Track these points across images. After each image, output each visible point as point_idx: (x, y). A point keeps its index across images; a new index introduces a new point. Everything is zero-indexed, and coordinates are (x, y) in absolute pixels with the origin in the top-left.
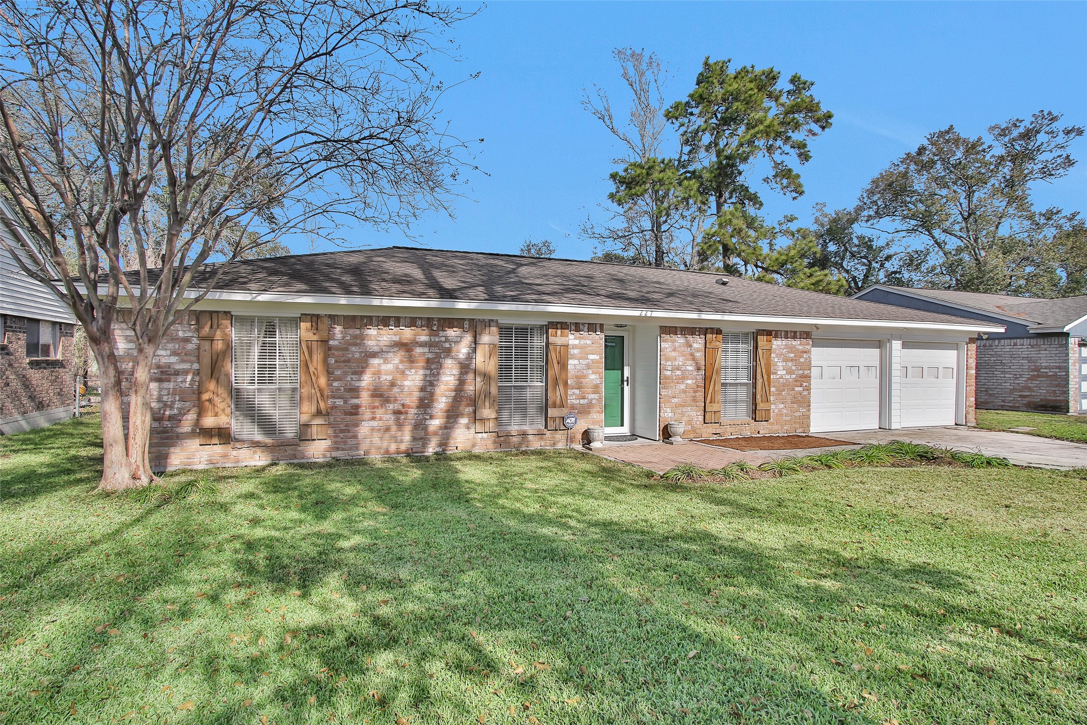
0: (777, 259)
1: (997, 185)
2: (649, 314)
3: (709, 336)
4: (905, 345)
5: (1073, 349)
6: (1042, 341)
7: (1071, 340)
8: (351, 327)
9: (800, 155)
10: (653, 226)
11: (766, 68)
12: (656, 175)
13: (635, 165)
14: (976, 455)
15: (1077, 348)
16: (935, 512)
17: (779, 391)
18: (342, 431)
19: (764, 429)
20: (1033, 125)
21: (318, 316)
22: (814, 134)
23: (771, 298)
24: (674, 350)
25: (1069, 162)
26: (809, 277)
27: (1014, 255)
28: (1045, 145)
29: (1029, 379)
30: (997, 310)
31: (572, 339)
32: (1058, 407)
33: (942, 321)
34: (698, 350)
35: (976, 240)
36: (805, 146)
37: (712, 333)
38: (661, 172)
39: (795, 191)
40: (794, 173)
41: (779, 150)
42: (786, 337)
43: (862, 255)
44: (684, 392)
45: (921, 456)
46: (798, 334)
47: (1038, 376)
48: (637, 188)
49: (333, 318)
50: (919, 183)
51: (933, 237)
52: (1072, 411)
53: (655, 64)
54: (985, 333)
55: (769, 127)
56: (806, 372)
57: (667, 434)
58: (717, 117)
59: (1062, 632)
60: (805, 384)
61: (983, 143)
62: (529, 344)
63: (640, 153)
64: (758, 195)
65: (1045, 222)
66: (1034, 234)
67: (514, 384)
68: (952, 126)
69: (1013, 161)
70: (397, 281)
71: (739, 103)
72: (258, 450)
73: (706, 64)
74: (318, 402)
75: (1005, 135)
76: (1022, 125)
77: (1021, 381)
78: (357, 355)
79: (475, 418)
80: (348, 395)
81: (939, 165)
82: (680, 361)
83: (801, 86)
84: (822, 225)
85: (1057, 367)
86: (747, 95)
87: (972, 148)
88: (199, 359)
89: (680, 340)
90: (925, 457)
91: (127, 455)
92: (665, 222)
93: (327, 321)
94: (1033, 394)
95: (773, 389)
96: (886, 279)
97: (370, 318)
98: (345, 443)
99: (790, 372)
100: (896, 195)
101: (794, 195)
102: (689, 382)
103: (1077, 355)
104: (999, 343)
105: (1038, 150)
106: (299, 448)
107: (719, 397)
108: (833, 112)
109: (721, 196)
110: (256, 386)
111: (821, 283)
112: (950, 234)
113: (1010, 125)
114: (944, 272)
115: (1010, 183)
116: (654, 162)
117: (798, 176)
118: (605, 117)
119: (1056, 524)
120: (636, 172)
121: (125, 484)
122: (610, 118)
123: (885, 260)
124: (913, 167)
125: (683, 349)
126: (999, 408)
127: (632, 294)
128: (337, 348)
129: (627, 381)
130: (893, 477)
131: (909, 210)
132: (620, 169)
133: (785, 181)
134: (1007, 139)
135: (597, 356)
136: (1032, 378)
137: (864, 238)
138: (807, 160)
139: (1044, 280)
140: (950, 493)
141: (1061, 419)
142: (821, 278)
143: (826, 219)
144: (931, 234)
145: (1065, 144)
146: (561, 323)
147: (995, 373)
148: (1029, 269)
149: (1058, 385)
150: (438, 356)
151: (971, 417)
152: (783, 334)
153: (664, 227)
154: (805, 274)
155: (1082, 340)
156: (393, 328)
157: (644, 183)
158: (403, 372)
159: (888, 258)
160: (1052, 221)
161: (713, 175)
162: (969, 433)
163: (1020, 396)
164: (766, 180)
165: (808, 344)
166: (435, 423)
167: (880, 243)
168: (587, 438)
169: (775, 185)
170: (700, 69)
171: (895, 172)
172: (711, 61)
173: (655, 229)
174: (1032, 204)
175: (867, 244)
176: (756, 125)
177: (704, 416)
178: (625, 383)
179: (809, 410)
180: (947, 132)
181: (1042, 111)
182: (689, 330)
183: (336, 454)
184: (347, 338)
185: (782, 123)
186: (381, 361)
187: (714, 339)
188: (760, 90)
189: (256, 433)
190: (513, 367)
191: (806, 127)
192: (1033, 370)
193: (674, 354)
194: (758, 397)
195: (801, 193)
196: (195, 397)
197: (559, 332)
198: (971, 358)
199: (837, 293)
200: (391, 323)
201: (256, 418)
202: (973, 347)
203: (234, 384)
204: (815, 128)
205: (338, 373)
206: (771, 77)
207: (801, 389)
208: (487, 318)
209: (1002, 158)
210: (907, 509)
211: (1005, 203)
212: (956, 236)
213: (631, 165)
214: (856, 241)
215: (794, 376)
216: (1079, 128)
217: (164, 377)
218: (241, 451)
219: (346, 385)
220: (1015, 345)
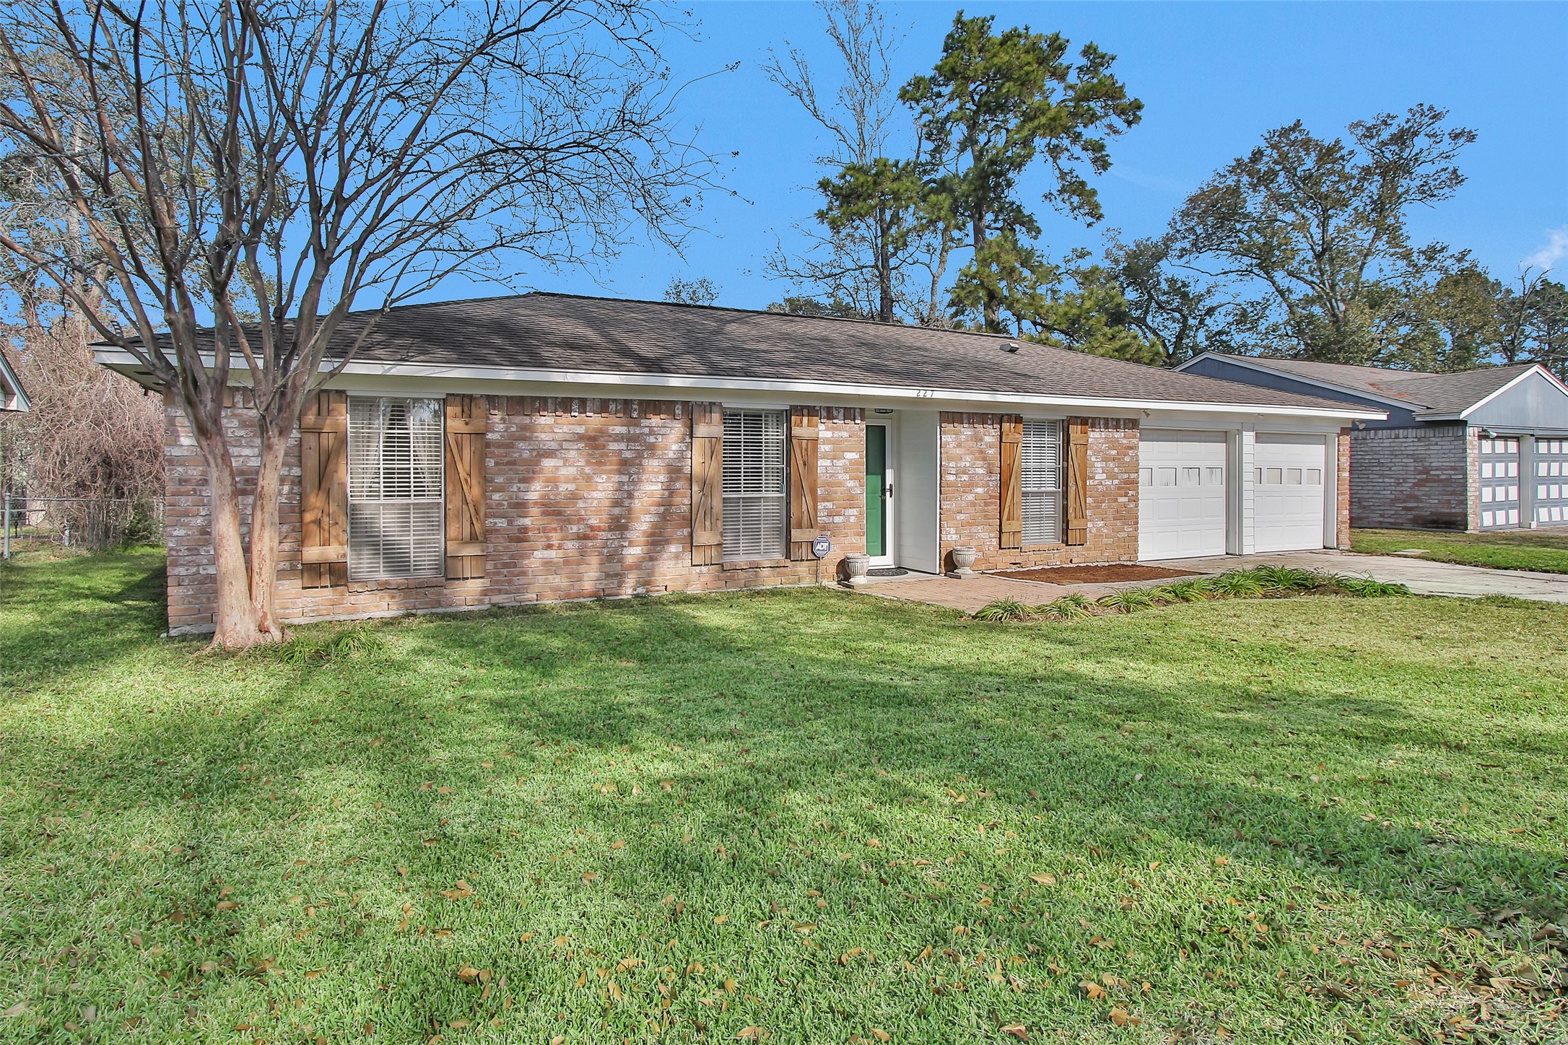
0: (1066, 314)
1: (1361, 209)
2: (929, 395)
3: (1006, 426)
4: (1260, 438)
5: (1471, 442)
6: (1432, 432)
7: (1470, 431)
8: (517, 414)
9: (1095, 161)
10: (877, 260)
11: (1049, 32)
12: (888, 186)
13: (852, 168)
14: (1366, 581)
15: (1476, 443)
16: (1337, 645)
17: (1098, 503)
18: (505, 565)
19: (1078, 556)
20: (1410, 124)
21: (471, 397)
22: (1116, 132)
23: (1080, 371)
24: (959, 446)
25: (1456, 178)
26: (1110, 339)
27: (1384, 311)
28: (1425, 153)
29: (1415, 484)
30: (1371, 389)
31: (824, 431)
32: (1452, 523)
33: (1308, 405)
34: (990, 446)
35: (1333, 287)
36: (1102, 147)
37: (1009, 421)
38: (894, 180)
39: (1091, 214)
40: (1088, 188)
41: (1065, 152)
42: (1107, 427)
43: (1173, 306)
44: (973, 504)
45: (1298, 585)
46: (1122, 423)
47: (1427, 480)
48: (860, 204)
49: (492, 400)
50: (1254, 203)
51: (1274, 283)
52: (1472, 529)
53: (875, 17)
54: (1362, 421)
55: (1053, 119)
56: (1133, 476)
57: (951, 564)
58: (973, 100)
59: (1510, 744)
60: (1131, 493)
61: (1342, 148)
62: (764, 437)
63: (856, 148)
64: (1035, 218)
65: (1426, 262)
66: (1411, 279)
67: (743, 495)
68: (1299, 121)
69: (1383, 175)
70: (570, 345)
71: (1012, 83)
72: (386, 594)
73: (958, 20)
74: (472, 523)
75: (1372, 137)
76: (1395, 122)
77: (1406, 487)
78: (526, 455)
79: (691, 544)
80: (513, 512)
81: (1281, 178)
82: (966, 462)
83: (1098, 61)
84: (1116, 262)
85: (1453, 468)
86: (1022, 72)
87: (1328, 154)
88: (300, 461)
89: (966, 431)
90: (1303, 585)
91: (251, 599)
92: (894, 254)
93: (484, 405)
94: (1421, 505)
95: (1089, 500)
96: (1207, 343)
97: (545, 400)
98: (510, 582)
99: (1111, 476)
100: (1223, 219)
101: (1089, 219)
102: (980, 490)
103: (1477, 451)
104: (1376, 435)
105: (1416, 160)
106: (445, 591)
107: (1019, 512)
108: (1143, 101)
109: (981, 218)
110: (382, 501)
111: (1128, 349)
112: (1298, 278)
113: (1379, 122)
114: (1290, 333)
115: (1380, 206)
116: (885, 165)
117: (1094, 192)
118: (803, 92)
119: (1482, 653)
120: (857, 179)
121: (252, 639)
122: (811, 95)
123: (1205, 315)
124: (1245, 179)
125: (970, 444)
126: (1376, 525)
127: (895, 366)
128: (499, 445)
129: (891, 491)
130: (1272, 609)
131: (1241, 242)
132: (833, 174)
133: (1075, 199)
134: (1374, 142)
135: (855, 455)
136: (1420, 483)
137: (1176, 282)
138: (1105, 168)
139: (1426, 346)
140: (1347, 625)
141: (1458, 538)
142: (1128, 340)
143: (1122, 253)
144: (1271, 279)
145: (1451, 153)
146: (808, 407)
147: (1371, 476)
148: (1404, 330)
149: (1453, 493)
150: (640, 455)
151: (1345, 537)
152: (1102, 422)
153: (893, 262)
154: (1104, 335)
155: (1483, 431)
156: (576, 414)
157: (870, 196)
158: (589, 479)
159: (1210, 311)
160: (1436, 262)
161: (973, 187)
162: (1343, 558)
163: (1405, 509)
164: (1048, 196)
165: (1134, 437)
166: (634, 552)
167: (1201, 288)
168: (845, 571)
169: (1061, 205)
170: (950, 28)
171: (1221, 186)
172: (966, 18)
173: (880, 264)
174: (1408, 238)
175: (1178, 289)
176: (1035, 117)
177: (1000, 538)
178: (888, 494)
179: (1136, 529)
180: (1293, 129)
181: (1421, 105)
182: (979, 416)
183: (497, 599)
184: (513, 429)
185: (1073, 115)
186: (560, 463)
187: (1012, 430)
188: (1040, 64)
189: (382, 569)
190: (742, 470)
191: (1106, 121)
192: (1421, 473)
193: (959, 451)
194: (1070, 511)
195: (1099, 217)
196: (296, 516)
197: (805, 419)
198: (1343, 455)
199: (1151, 362)
200: (575, 407)
201: (382, 547)
202: (1346, 440)
203: (350, 498)
204: (1118, 122)
205: (500, 480)
206: (1057, 46)
207: (1125, 499)
208: (707, 400)
209: (1367, 171)
210: (1302, 643)
211: (1371, 235)
212: (1306, 281)
213: (848, 169)
214: (1164, 286)
215: (1116, 482)
216: (1470, 132)
217: (249, 488)
218: (362, 596)
219: (511, 498)
220: (1397, 437)
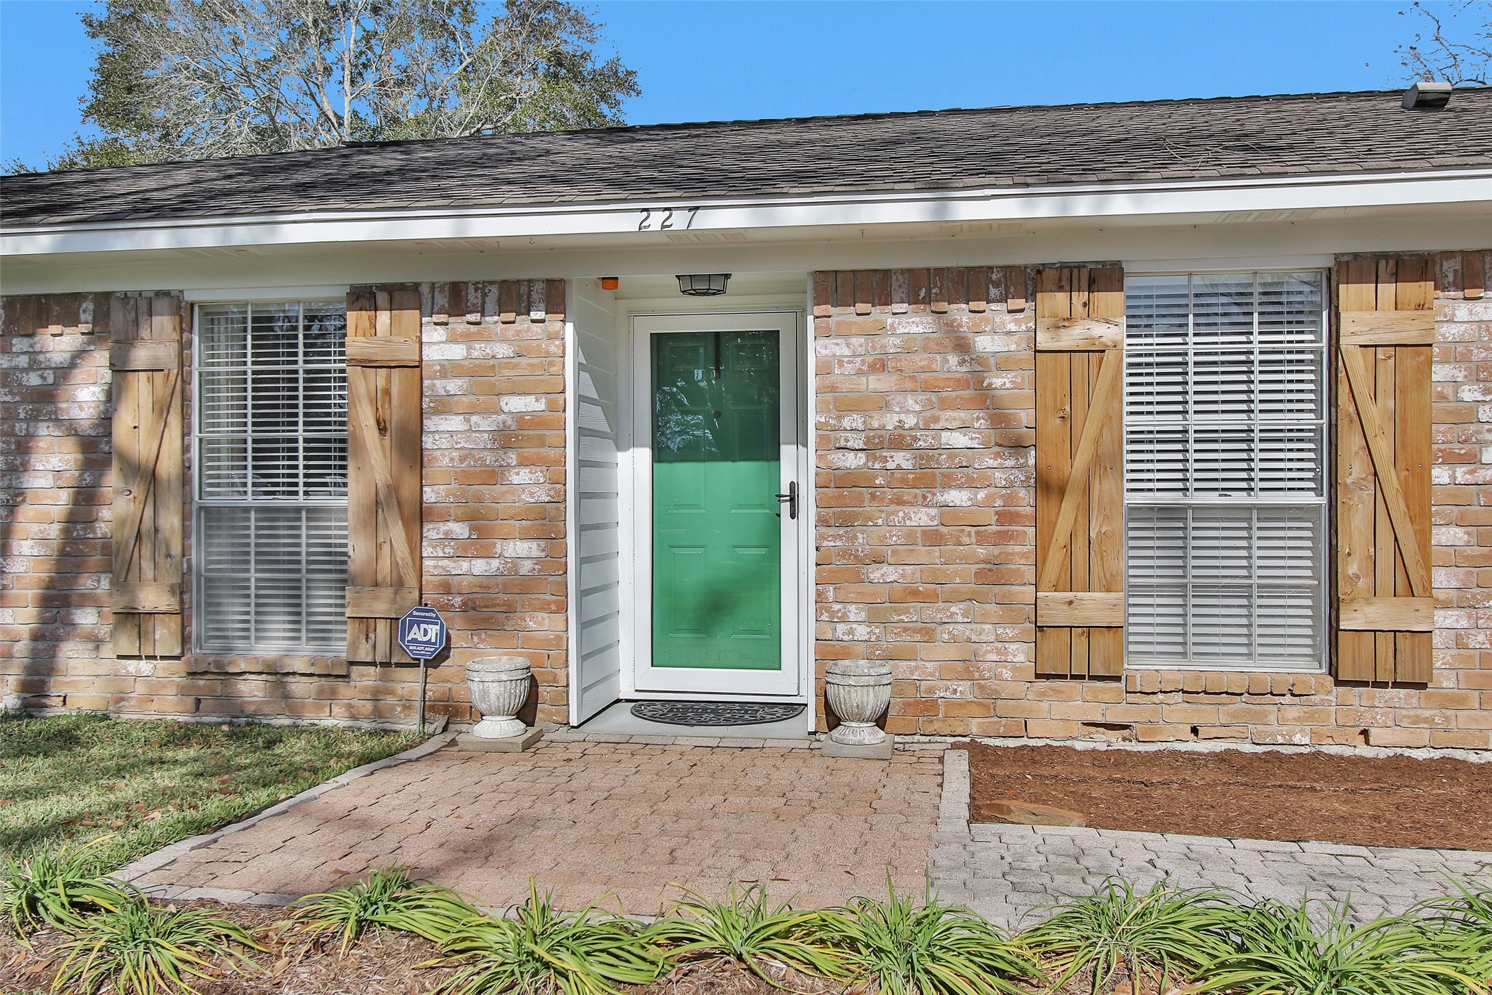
2: (679, 221)
3: (1051, 299)
19: (1397, 724)
24: (879, 366)
31: (438, 341)
34: (1005, 363)
37: (1067, 286)
44: (935, 538)
67: (253, 503)
82: (907, 412)
89: (906, 323)
95: (1446, 536)
102: (959, 496)
107: (1116, 566)
125: (922, 359)
129: (794, 501)
135: (537, 401)
146: (391, 287)
177: (1037, 644)
178: (787, 510)
187: (1080, 312)
194: (1352, 568)
197: (386, 317)
